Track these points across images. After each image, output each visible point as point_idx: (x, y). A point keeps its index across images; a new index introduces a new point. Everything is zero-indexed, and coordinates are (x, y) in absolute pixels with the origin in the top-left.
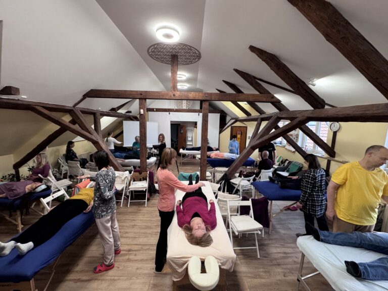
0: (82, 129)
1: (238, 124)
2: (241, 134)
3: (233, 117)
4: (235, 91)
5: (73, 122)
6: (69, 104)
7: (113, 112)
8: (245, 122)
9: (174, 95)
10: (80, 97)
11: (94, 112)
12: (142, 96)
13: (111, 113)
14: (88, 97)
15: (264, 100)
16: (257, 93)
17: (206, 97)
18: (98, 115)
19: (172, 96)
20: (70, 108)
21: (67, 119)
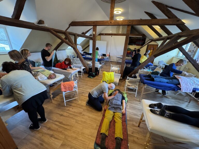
0: (69, 42)
1: (153, 43)
2: (153, 50)
3: (151, 38)
4: (151, 18)
5: (66, 38)
6: (64, 30)
7: (83, 35)
8: (157, 42)
9: (111, 23)
10: (68, 26)
11: (75, 34)
12: (94, 24)
13: (82, 36)
14: (71, 26)
15: (171, 23)
16: (167, 18)
17: (130, 23)
18: (76, 35)
19: (110, 23)
20: (64, 32)
21: (63, 37)
